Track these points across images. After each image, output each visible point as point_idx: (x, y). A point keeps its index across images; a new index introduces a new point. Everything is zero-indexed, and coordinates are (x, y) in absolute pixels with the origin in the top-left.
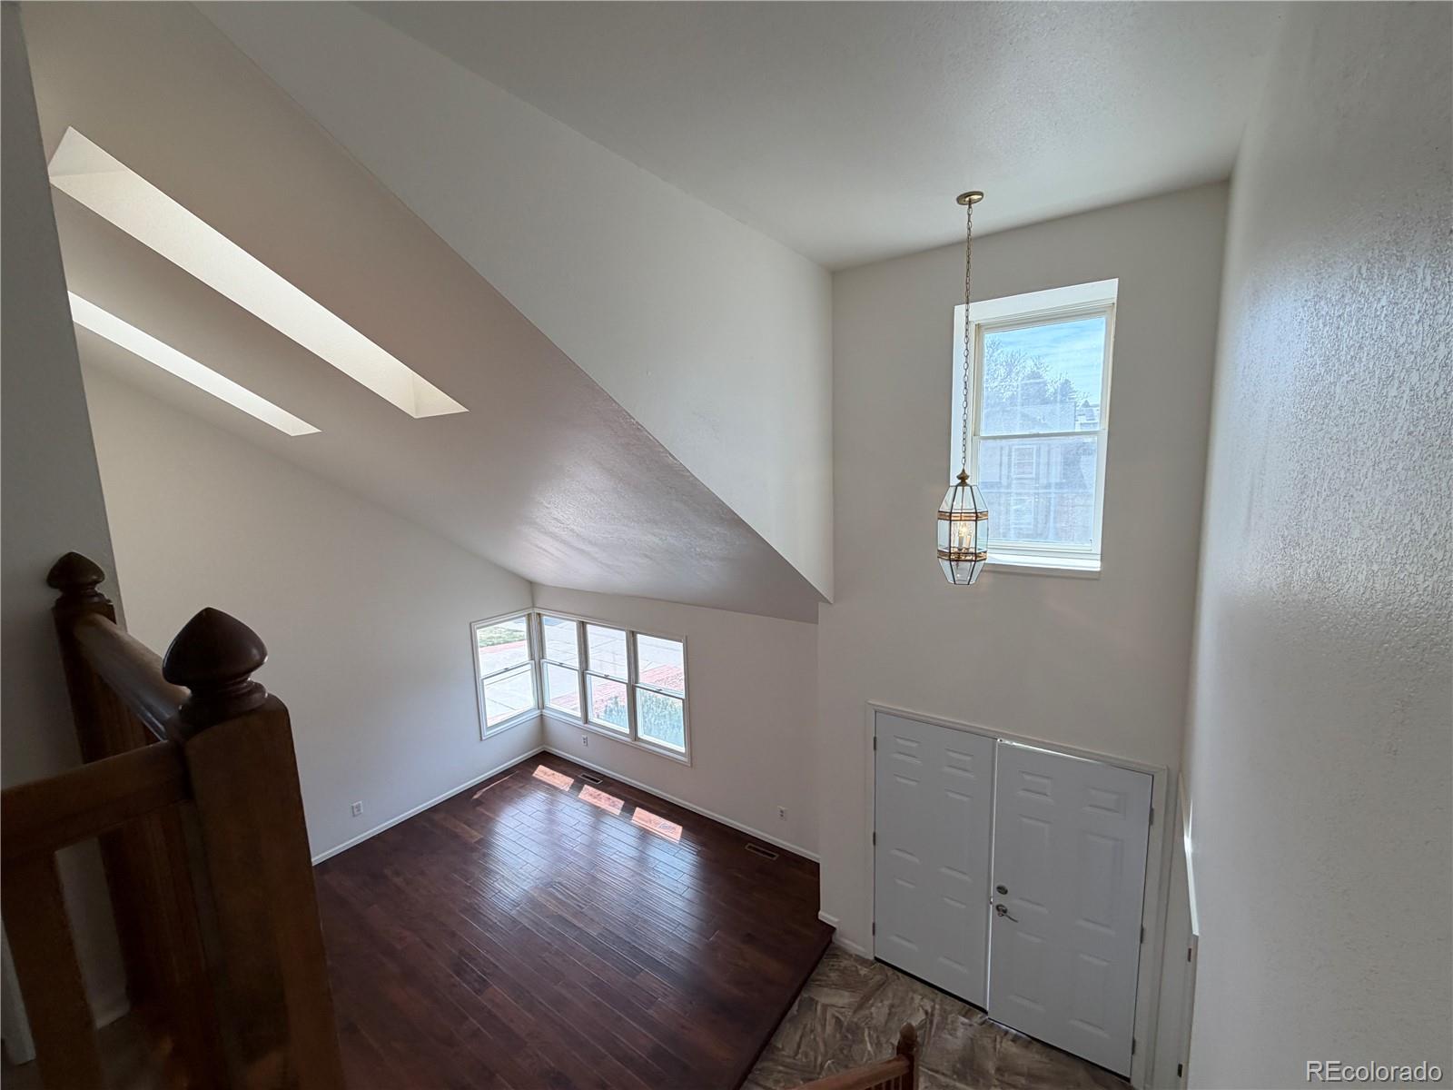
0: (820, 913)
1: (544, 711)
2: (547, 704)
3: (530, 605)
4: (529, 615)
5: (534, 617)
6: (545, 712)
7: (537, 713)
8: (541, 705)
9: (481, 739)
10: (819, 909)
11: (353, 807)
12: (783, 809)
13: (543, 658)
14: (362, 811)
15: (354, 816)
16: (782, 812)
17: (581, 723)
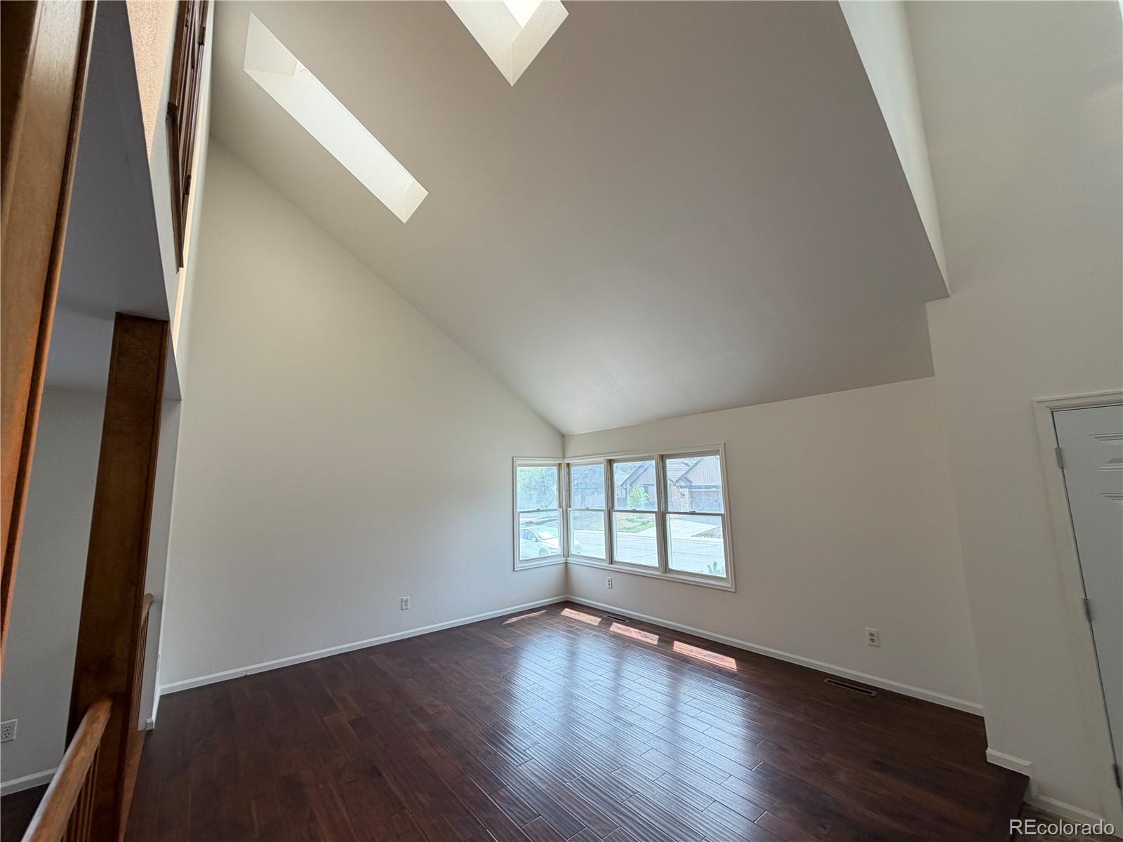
0: (989, 751)
1: (568, 558)
2: (573, 551)
3: (561, 456)
4: (560, 465)
5: (564, 467)
6: (570, 560)
7: (562, 560)
8: (566, 553)
9: (514, 570)
10: (986, 747)
11: (402, 599)
12: (874, 630)
13: (570, 507)
14: (409, 607)
15: (402, 610)
16: (872, 635)
17: (606, 565)
